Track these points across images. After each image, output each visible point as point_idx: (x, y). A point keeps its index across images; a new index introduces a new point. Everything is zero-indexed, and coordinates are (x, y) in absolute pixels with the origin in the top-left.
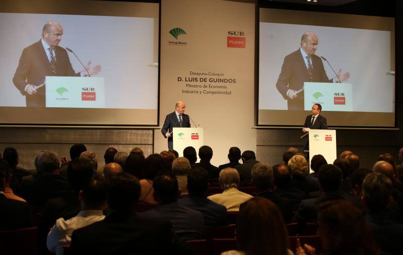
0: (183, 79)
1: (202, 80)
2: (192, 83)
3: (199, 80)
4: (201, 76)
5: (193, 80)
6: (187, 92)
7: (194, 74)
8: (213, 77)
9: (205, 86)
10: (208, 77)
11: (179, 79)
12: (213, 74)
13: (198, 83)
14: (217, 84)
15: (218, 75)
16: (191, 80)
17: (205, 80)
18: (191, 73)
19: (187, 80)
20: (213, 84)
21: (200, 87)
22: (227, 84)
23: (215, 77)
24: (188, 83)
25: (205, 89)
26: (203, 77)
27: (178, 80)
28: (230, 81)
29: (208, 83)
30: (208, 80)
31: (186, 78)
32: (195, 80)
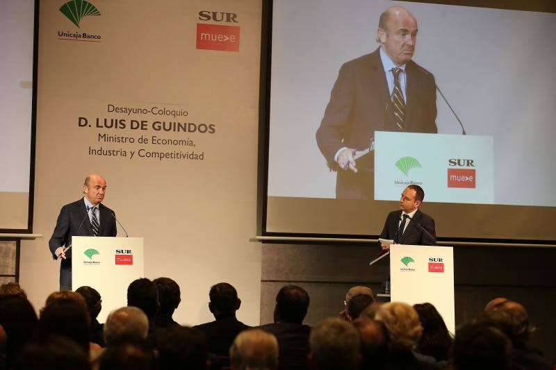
0: (92, 122)
1: (135, 125)
2: (112, 132)
3: (128, 124)
4: (133, 116)
5: (114, 124)
6: (101, 152)
7: (116, 110)
8: (161, 118)
9: (143, 140)
10: (150, 119)
11: (83, 122)
12: (163, 112)
13: (127, 132)
14: (172, 135)
15: (175, 114)
16: (109, 124)
17: (143, 125)
18: (111, 108)
19: (101, 123)
20: (162, 135)
21: (132, 140)
22: (195, 136)
23: (168, 119)
24: (104, 131)
25: (143, 146)
26: (139, 117)
27: (80, 125)
28: (203, 128)
29: (149, 133)
30: (149, 126)
31: (98, 119)
32: (119, 125)
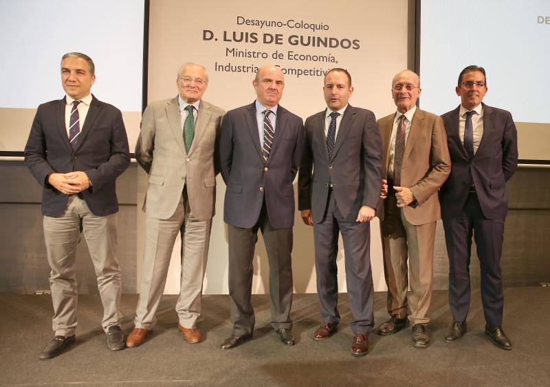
0: (219, 35)
1: (268, 39)
2: (242, 46)
3: (260, 38)
4: (266, 30)
5: (244, 37)
6: (229, 68)
7: (247, 22)
8: (299, 32)
9: (278, 56)
10: (286, 32)
11: (208, 35)
12: (301, 25)
13: (260, 47)
14: (311, 50)
15: (314, 27)
16: (238, 37)
17: (278, 39)
18: (241, 21)
19: (229, 36)
20: (299, 50)
21: (265, 55)
22: (338, 52)
23: (306, 33)
24: (231, 45)
25: (278, 61)
26: (274, 31)
27: (205, 39)
28: (346, 44)
29: (285, 48)
30: (285, 40)
31: (225, 32)
32: (250, 38)
